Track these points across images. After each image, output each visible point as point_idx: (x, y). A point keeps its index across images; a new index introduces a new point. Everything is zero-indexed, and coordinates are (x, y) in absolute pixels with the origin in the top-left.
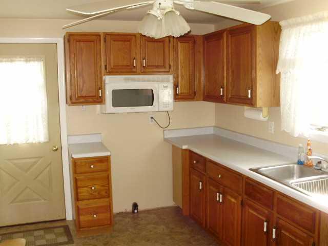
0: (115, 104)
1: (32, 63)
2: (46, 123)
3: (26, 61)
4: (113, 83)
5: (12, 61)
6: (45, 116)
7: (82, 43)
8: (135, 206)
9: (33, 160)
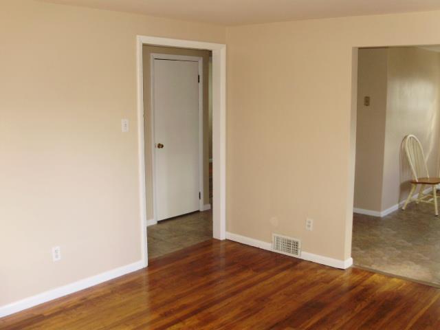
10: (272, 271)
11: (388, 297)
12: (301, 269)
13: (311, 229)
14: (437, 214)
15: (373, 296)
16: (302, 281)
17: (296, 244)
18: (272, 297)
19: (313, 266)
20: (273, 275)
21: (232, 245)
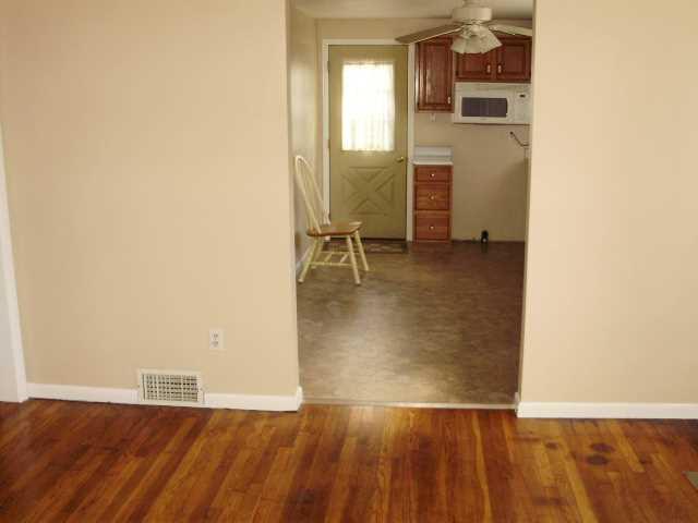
0: (465, 114)
1: (381, 67)
2: (393, 129)
3: (376, 64)
4: (464, 90)
5: (361, 64)
6: (392, 124)
7: (432, 47)
8: (485, 234)
9: (376, 170)
10: (171, 446)
11: (410, 446)
12: (222, 428)
13: (221, 346)
14: (358, 282)
15: (385, 450)
16: (243, 455)
17: (192, 382)
18: (215, 504)
19: (240, 418)
20: (181, 453)
21: (51, 410)
